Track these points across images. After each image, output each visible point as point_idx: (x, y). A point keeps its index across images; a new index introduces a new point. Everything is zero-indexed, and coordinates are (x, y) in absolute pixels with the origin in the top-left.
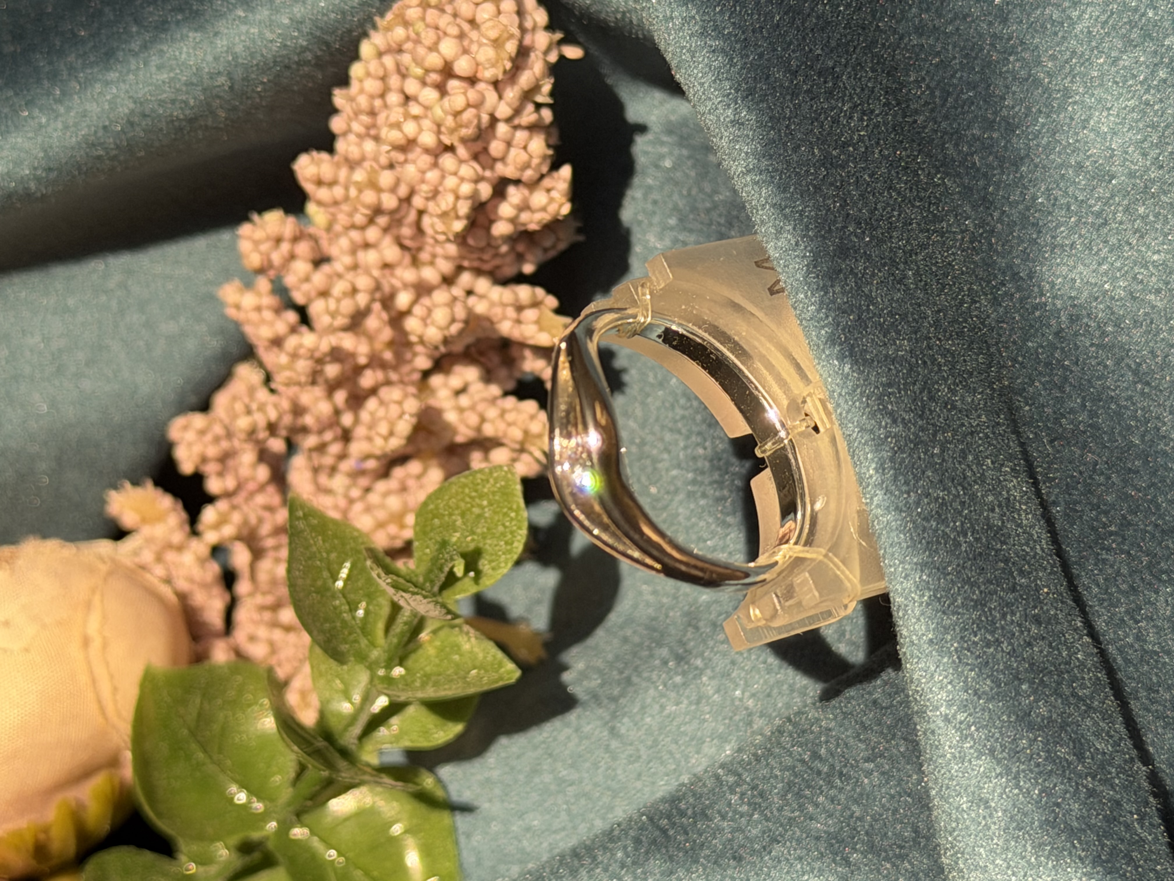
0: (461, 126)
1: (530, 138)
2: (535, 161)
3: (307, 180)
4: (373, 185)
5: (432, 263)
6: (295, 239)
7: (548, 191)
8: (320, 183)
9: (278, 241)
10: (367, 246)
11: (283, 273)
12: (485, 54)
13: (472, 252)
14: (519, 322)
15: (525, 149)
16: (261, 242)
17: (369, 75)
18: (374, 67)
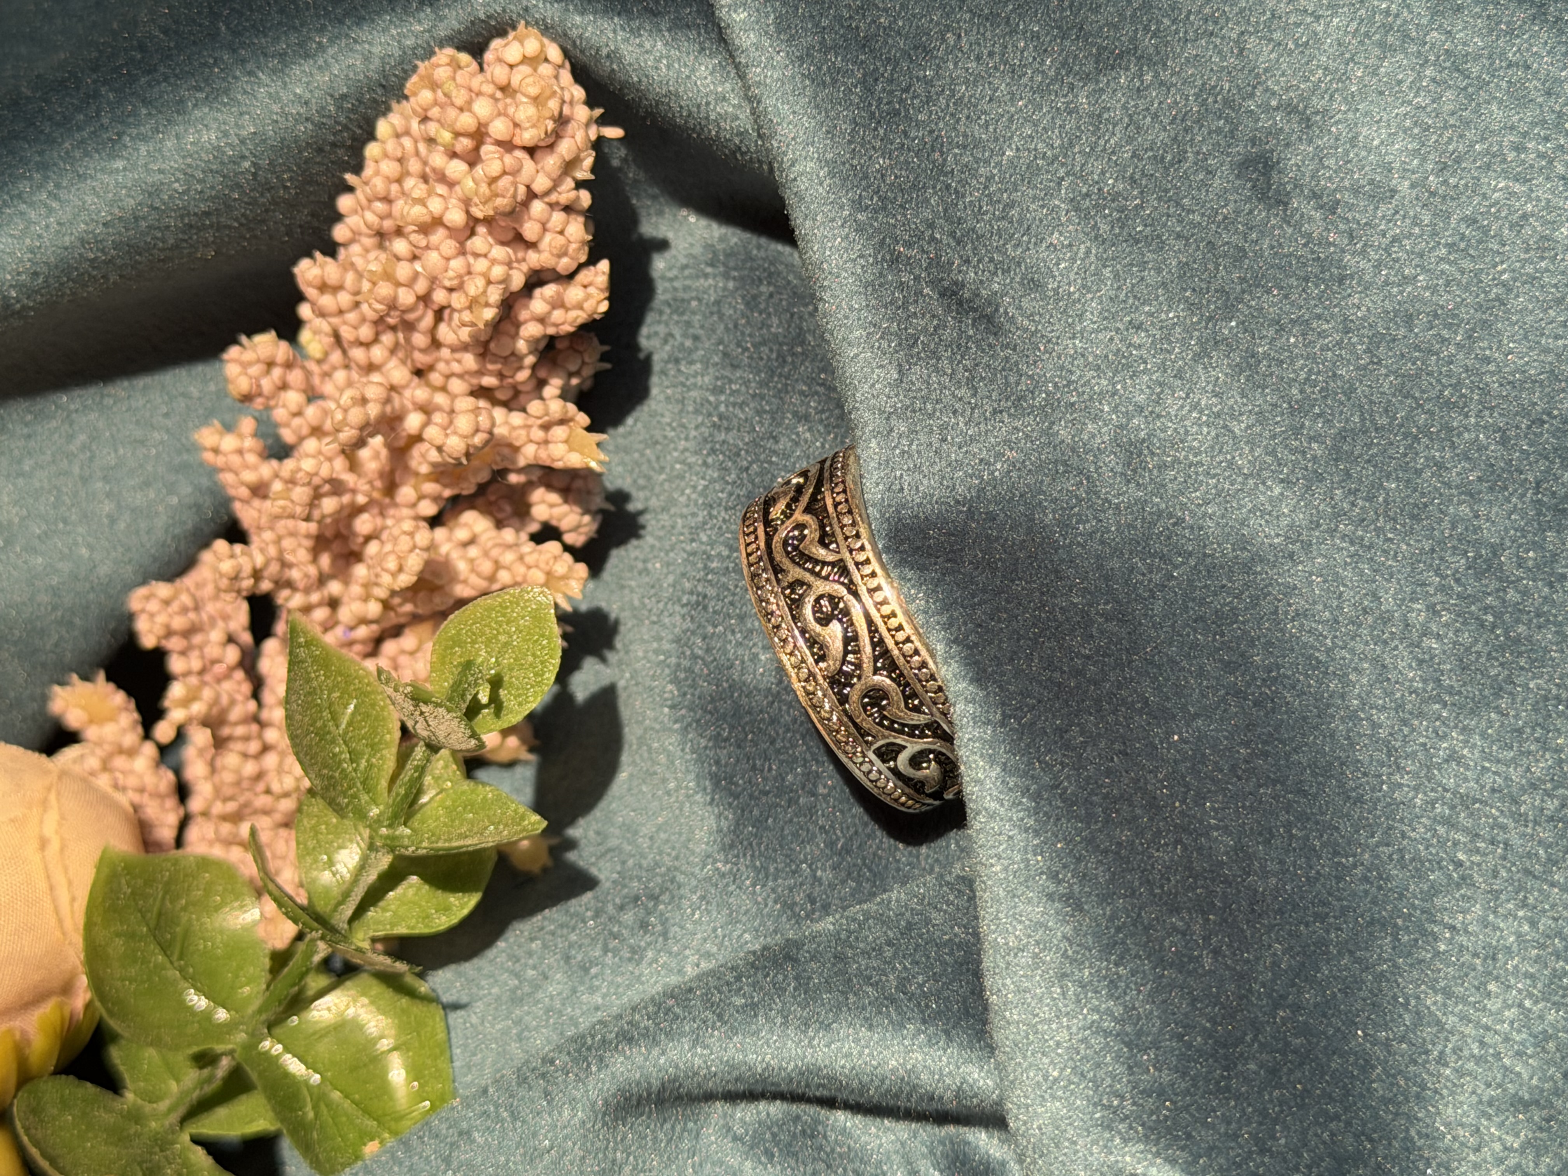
0: (496, 195)
1: (567, 223)
2: (573, 247)
3: (310, 284)
6: (289, 365)
8: (324, 287)
9: (270, 365)
11: (272, 403)
12: (525, 112)
13: (493, 362)
14: (546, 442)
15: (561, 232)
16: (250, 364)
17: (385, 155)
18: (391, 146)
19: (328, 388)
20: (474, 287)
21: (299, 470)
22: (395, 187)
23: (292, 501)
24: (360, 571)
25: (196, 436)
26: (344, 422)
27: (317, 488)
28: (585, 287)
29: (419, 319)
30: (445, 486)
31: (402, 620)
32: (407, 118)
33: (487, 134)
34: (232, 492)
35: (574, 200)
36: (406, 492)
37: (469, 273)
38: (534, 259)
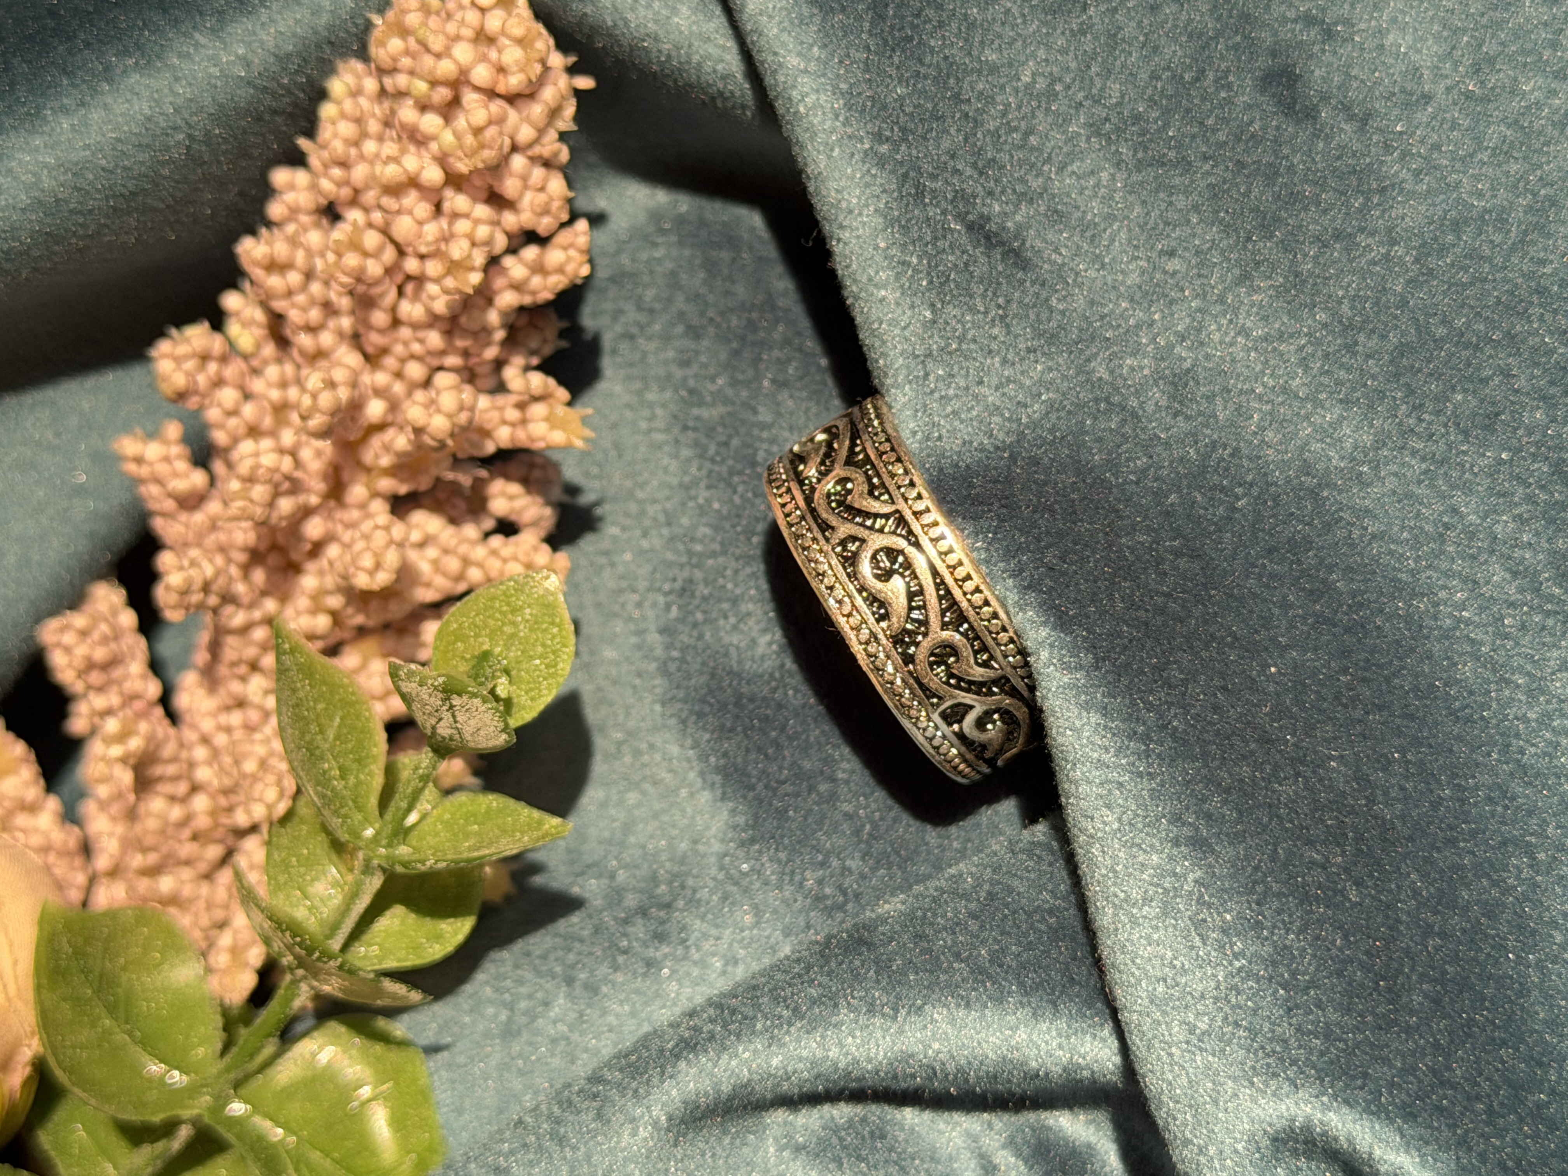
0: (482, 146)
1: (546, 180)
2: (556, 204)
3: (257, 263)
4: (355, 245)
5: (399, 375)
6: (223, 359)
8: (270, 267)
9: (204, 358)
10: (318, 356)
11: (207, 402)
12: (512, 55)
13: (462, 337)
14: (524, 422)
15: (542, 189)
16: (185, 357)
17: (343, 116)
18: (348, 105)
19: (257, 385)
20: (458, 250)
21: (258, 466)
22: (353, 151)
23: (252, 501)
24: (309, 581)
25: (116, 446)
26: (314, 409)
27: (276, 486)
28: (565, 248)
29: (382, 295)
30: (402, 481)
31: (346, 635)
32: (358, 77)
33: (468, 83)
34: (153, 506)
35: (556, 154)
36: (357, 491)
37: (447, 238)
38: (510, 220)
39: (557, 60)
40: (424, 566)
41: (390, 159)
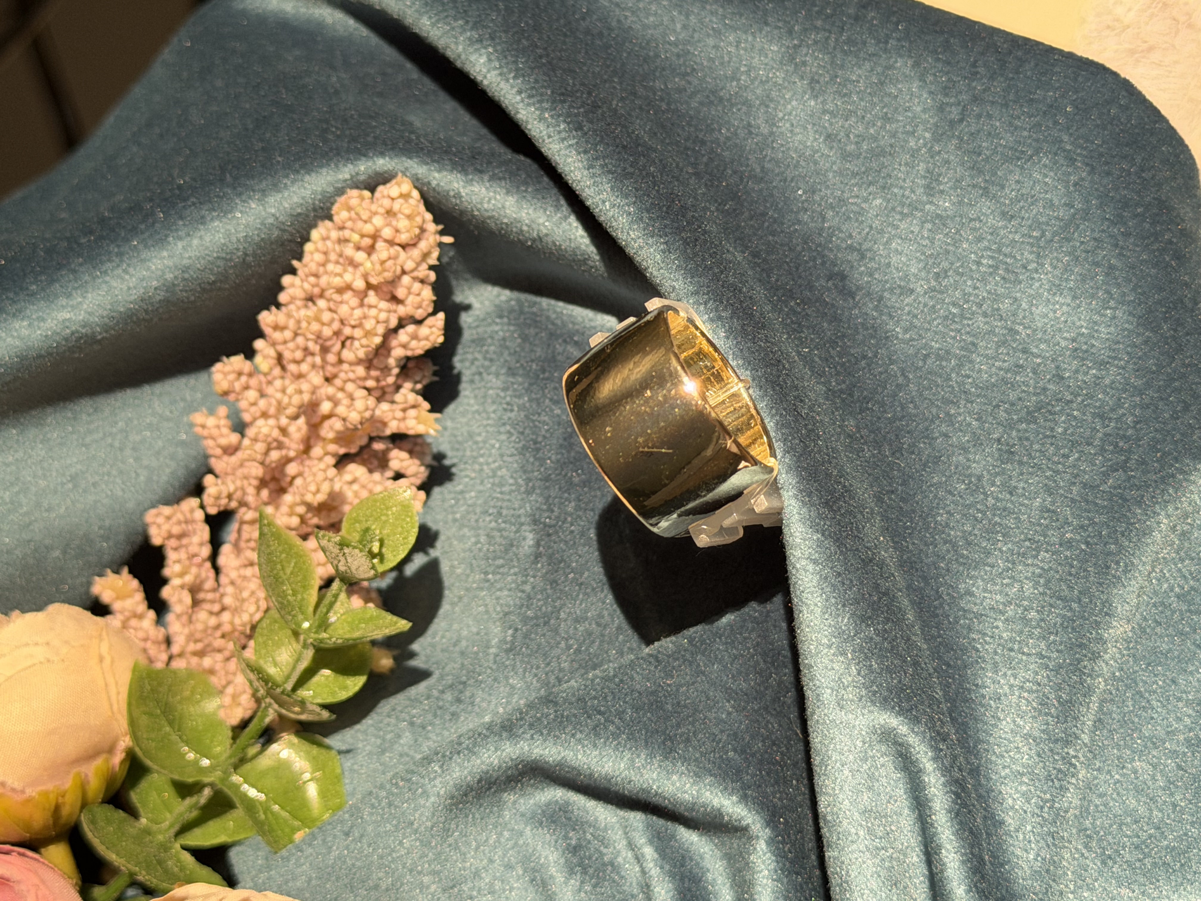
0: (385, 270)
1: (422, 290)
2: (425, 303)
3: (269, 326)
4: (318, 319)
5: (342, 389)
6: (250, 375)
7: (430, 327)
8: (276, 327)
9: (240, 374)
10: (300, 376)
11: (239, 397)
12: (402, 224)
13: (375, 371)
14: (404, 419)
15: (418, 295)
16: (229, 373)
17: (317, 250)
18: (320, 245)
19: (270, 390)
20: (370, 324)
21: (260, 433)
22: (321, 269)
23: (256, 452)
24: (287, 498)
26: (289, 404)
27: (269, 444)
29: (333, 345)
30: (341, 446)
32: (328, 230)
33: (380, 237)
34: (211, 452)
35: (428, 276)
36: (317, 451)
37: (365, 317)
38: (402, 310)
39: (432, 227)
40: (349, 494)
41: (337, 275)
